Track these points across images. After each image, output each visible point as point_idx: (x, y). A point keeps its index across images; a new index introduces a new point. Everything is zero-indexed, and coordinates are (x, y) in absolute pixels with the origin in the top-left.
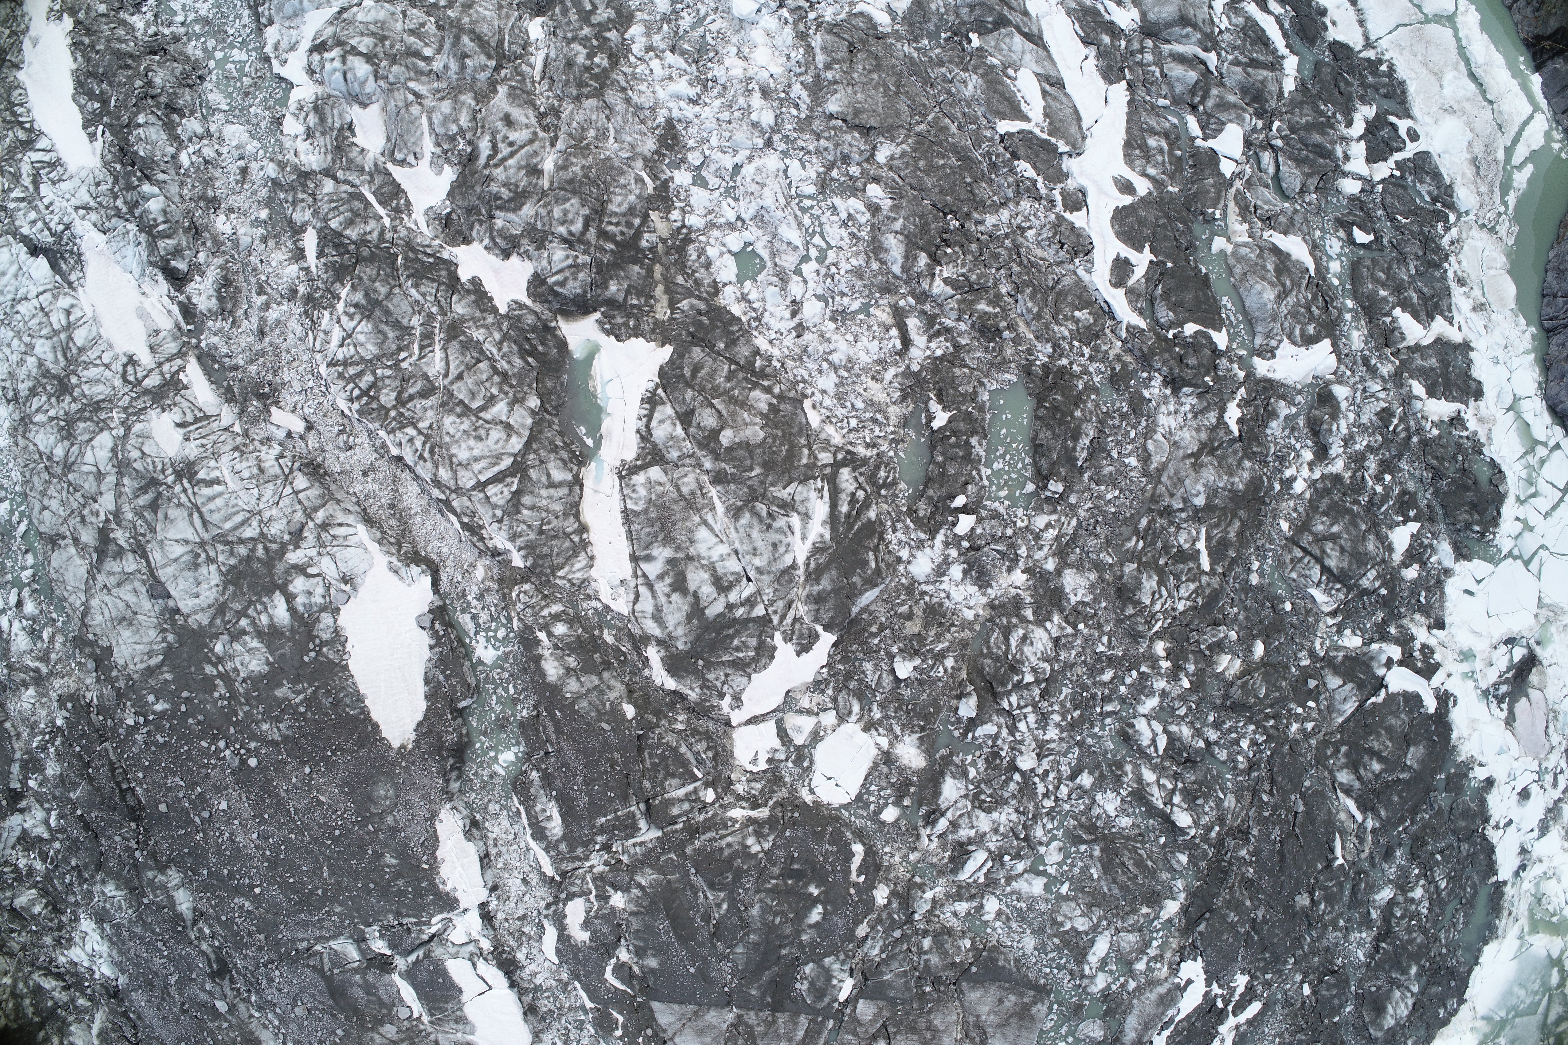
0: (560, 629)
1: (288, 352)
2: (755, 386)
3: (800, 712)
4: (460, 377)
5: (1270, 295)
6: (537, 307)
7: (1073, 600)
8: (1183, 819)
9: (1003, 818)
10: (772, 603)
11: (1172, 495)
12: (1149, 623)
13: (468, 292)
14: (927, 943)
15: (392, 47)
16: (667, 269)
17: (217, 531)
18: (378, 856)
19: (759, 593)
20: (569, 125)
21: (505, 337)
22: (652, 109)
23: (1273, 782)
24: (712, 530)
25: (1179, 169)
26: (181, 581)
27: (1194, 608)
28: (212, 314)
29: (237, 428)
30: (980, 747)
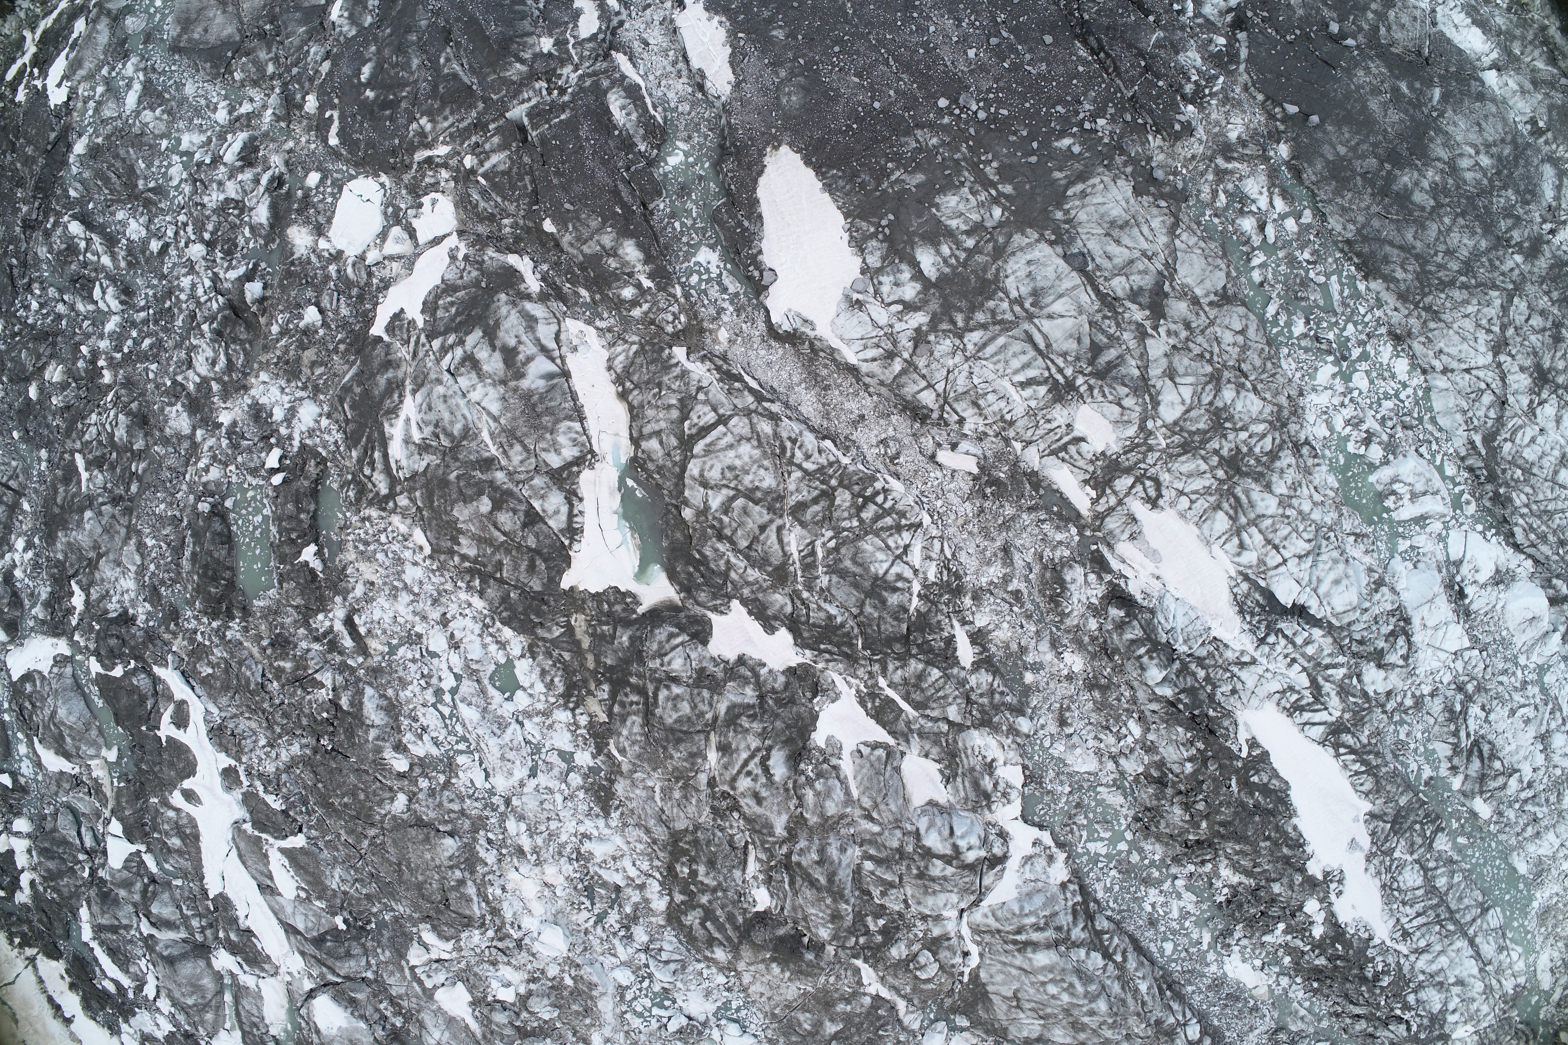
0: (628, 293)
1: (970, 533)
2: (475, 561)
3: (400, 257)
4: (763, 528)
5: (62, 713)
6: (698, 610)
7: (179, 407)
8: (75, 228)
9: (214, 196)
10: (427, 354)
11: (113, 516)
12: (118, 397)
13: (776, 618)
14: (270, 69)
15: (909, 867)
16: (582, 665)
17: (1015, 332)
18: (792, 35)
19: (438, 361)
20: (699, 801)
21: (725, 575)
22: (625, 825)
23: (11, 277)
24: (489, 413)
25: (153, 820)
26: (1052, 275)
27: (84, 418)
28: (1066, 563)
29: (1018, 446)
30: (244, 257)
